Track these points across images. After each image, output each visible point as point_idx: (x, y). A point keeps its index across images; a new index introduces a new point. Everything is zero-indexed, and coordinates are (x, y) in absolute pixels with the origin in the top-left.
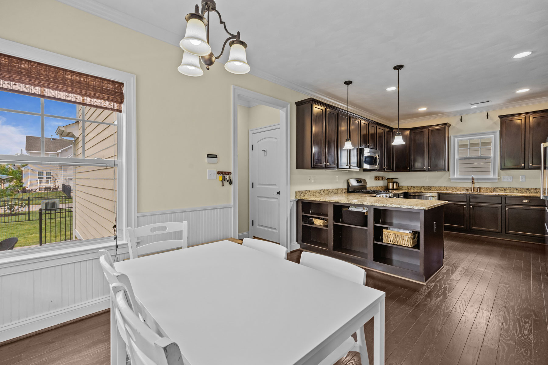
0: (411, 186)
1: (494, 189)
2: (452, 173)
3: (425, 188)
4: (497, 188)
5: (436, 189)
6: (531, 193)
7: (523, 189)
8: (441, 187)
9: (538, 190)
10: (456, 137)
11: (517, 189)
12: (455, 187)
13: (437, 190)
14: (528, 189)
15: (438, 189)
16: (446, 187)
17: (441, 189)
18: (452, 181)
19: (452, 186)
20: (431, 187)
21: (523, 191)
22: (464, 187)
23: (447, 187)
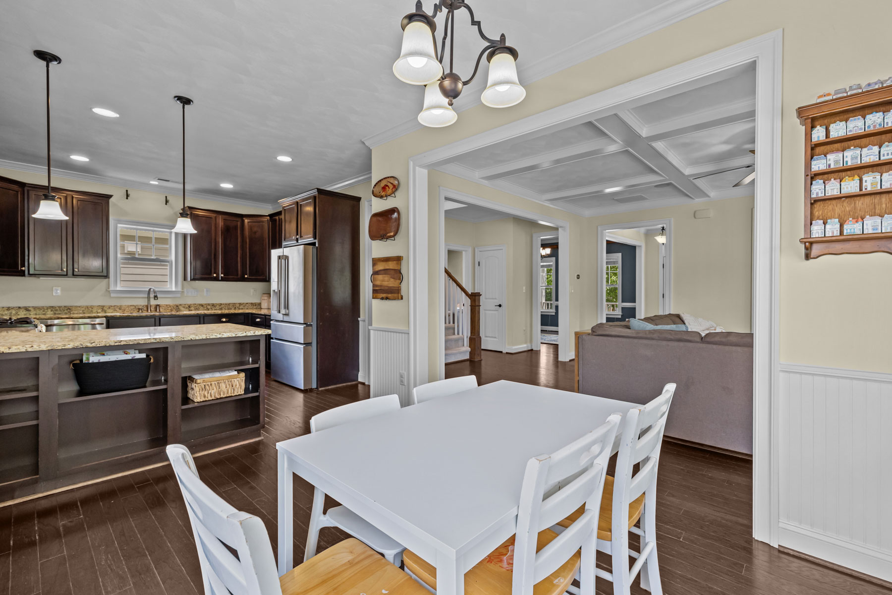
0: (19, 308)
1: (177, 306)
2: (112, 282)
3: (57, 310)
4: (180, 305)
5: (81, 312)
6: (216, 310)
7: (209, 305)
8: (92, 307)
9: (222, 306)
10: (120, 222)
11: (202, 306)
12: (118, 306)
13: (84, 313)
14: (213, 305)
15: (85, 311)
16: (102, 306)
17: (92, 311)
18: (112, 295)
19: (113, 305)
20: (71, 306)
21: (209, 307)
22: (133, 306)
23: (104, 306)
